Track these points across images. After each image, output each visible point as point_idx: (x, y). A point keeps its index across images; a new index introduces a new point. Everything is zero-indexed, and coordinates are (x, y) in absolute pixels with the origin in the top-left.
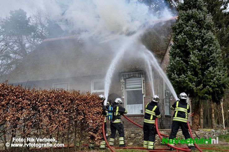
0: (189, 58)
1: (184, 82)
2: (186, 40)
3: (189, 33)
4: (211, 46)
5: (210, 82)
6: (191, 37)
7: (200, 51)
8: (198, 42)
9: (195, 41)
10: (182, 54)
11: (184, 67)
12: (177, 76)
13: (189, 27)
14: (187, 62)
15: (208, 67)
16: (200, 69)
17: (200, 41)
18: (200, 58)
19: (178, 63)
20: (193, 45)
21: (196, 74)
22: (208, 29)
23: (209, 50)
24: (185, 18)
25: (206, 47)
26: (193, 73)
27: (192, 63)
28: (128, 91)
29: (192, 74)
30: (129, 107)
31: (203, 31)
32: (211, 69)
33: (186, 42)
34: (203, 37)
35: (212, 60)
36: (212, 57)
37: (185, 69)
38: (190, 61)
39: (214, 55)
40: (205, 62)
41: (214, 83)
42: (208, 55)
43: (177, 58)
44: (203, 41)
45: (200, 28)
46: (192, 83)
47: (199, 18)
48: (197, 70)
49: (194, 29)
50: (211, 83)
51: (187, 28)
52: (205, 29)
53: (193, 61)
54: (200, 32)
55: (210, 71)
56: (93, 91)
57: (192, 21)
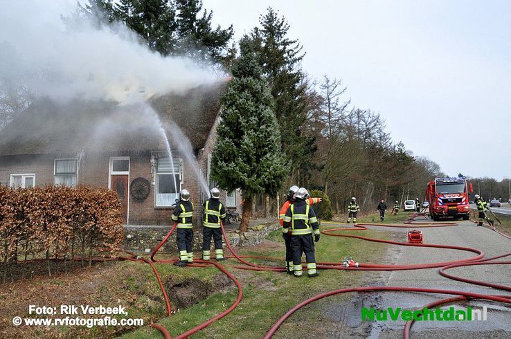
0: (242, 139)
1: (234, 172)
2: (239, 116)
3: (243, 106)
4: (269, 126)
5: (266, 171)
6: (245, 112)
7: (255, 131)
8: (254, 120)
9: (250, 118)
10: (232, 133)
11: (235, 151)
12: (224, 164)
13: (243, 99)
14: (238, 145)
15: (265, 153)
16: (255, 155)
17: (256, 118)
18: (256, 140)
19: (228, 145)
20: (247, 122)
21: (249, 161)
22: (267, 105)
23: (266, 131)
24: (238, 88)
25: (263, 127)
26: (245, 159)
27: (245, 147)
28: (159, 175)
29: (244, 162)
30: (162, 197)
31: (261, 106)
32: (268, 155)
33: (239, 118)
34: (260, 114)
35: (270, 144)
36: (269, 141)
37: (236, 153)
38: (242, 144)
39: (272, 137)
40: (262, 147)
41: (270, 173)
42: (266, 138)
43: (227, 139)
44: (260, 119)
45: (256, 102)
46: (243, 173)
47: (256, 90)
48: (250, 156)
49: (249, 103)
50: (267, 174)
51: (241, 100)
52: (263, 104)
53: (247, 145)
54: (257, 107)
55: (267, 158)
56: (112, 172)
57: (246, 92)
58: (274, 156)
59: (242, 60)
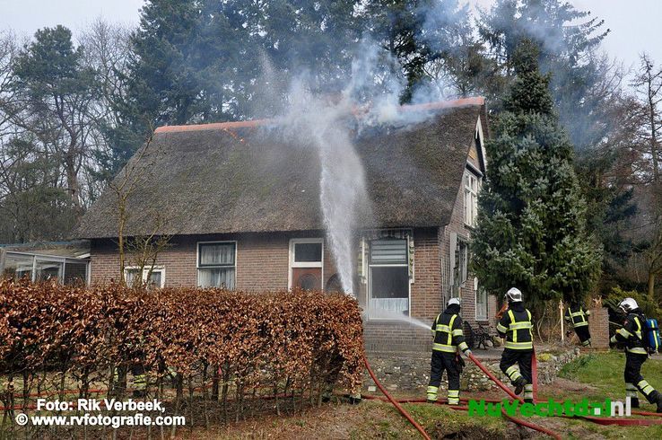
0: (521, 213)
1: (512, 265)
2: (518, 177)
3: (524, 161)
4: (568, 193)
5: (564, 265)
7: (544, 201)
8: (542, 183)
9: (537, 181)
10: (505, 204)
11: (511, 231)
12: (497, 253)
13: (524, 150)
14: (516, 222)
15: (561, 236)
16: (544, 239)
17: (546, 181)
18: (545, 216)
19: (500, 222)
20: (531, 187)
21: (534, 249)
22: (563, 157)
23: (563, 200)
24: (515, 130)
25: (558, 194)
26: (529, 246)
27: (530, 227)
29: (526, 250)
31: (554, 160)
32: (566, 240)
33: (518, 180)
34: (552, 173)
35: (569, 221)
36: (568, 216)
37: (513, 236)
38: (524, 222)
39: (573, 211)
40: (556, 225)
41: (570, 268)
42: (562, 211)
43: (499, 213)
44: (552, 181)
45: (545, 153)
46: (526, 267)
47: (546, 133)
48: (538, 240)
49: (533, 155)
50: (565, 269)
51: (521, 152)
52: (557, 157)
53: (532, 223)
54: (547, 161)
55: (564, 245)
56: (293, 263)
57: (530, 137)
58: (576, 241)
59: (521, 84)
